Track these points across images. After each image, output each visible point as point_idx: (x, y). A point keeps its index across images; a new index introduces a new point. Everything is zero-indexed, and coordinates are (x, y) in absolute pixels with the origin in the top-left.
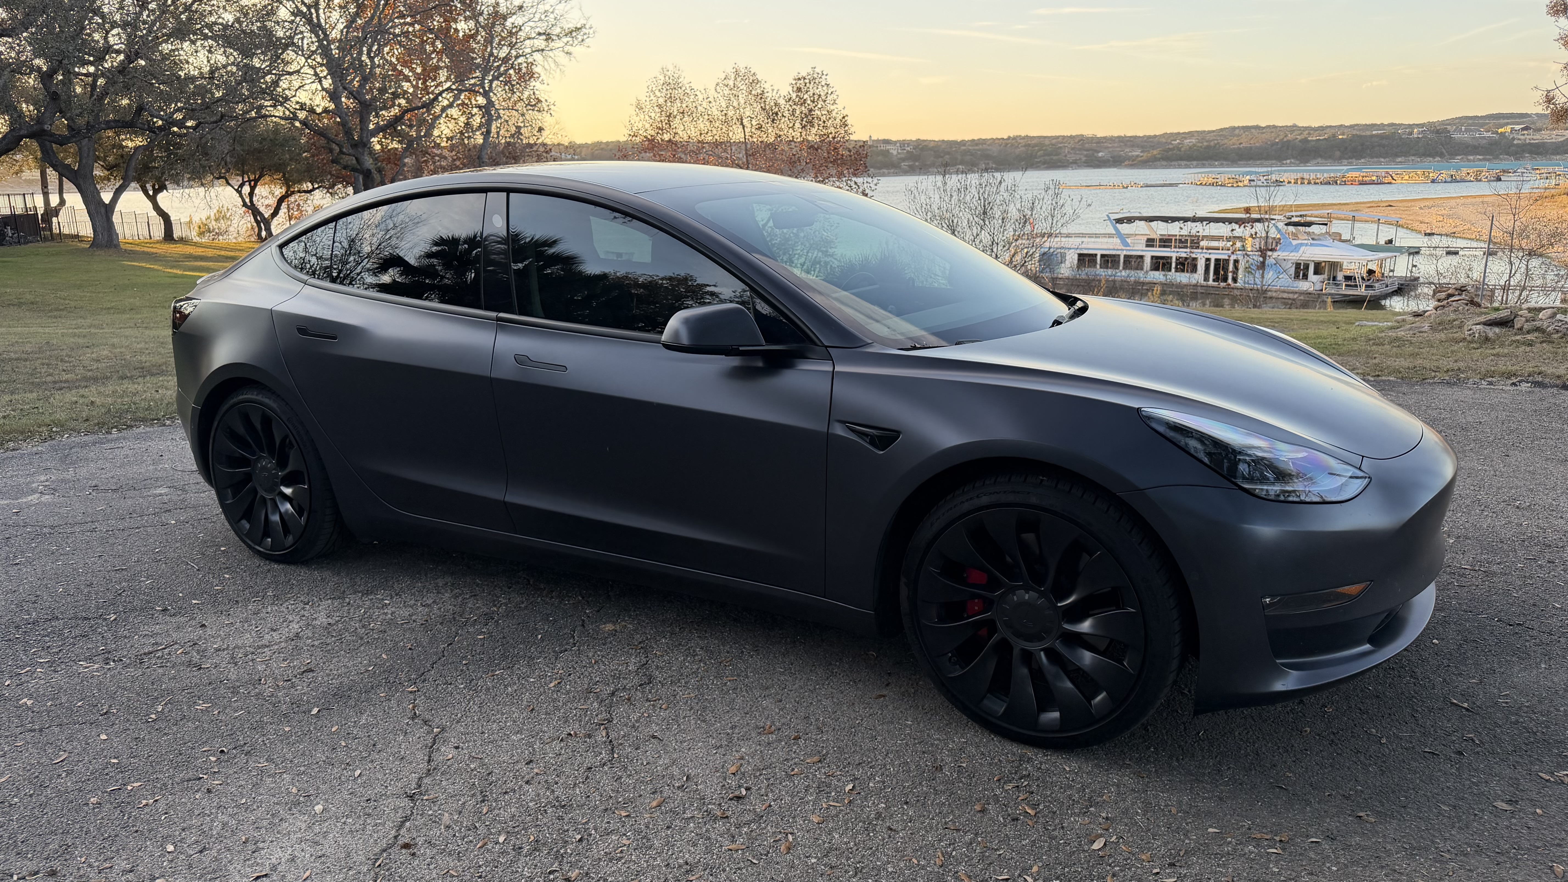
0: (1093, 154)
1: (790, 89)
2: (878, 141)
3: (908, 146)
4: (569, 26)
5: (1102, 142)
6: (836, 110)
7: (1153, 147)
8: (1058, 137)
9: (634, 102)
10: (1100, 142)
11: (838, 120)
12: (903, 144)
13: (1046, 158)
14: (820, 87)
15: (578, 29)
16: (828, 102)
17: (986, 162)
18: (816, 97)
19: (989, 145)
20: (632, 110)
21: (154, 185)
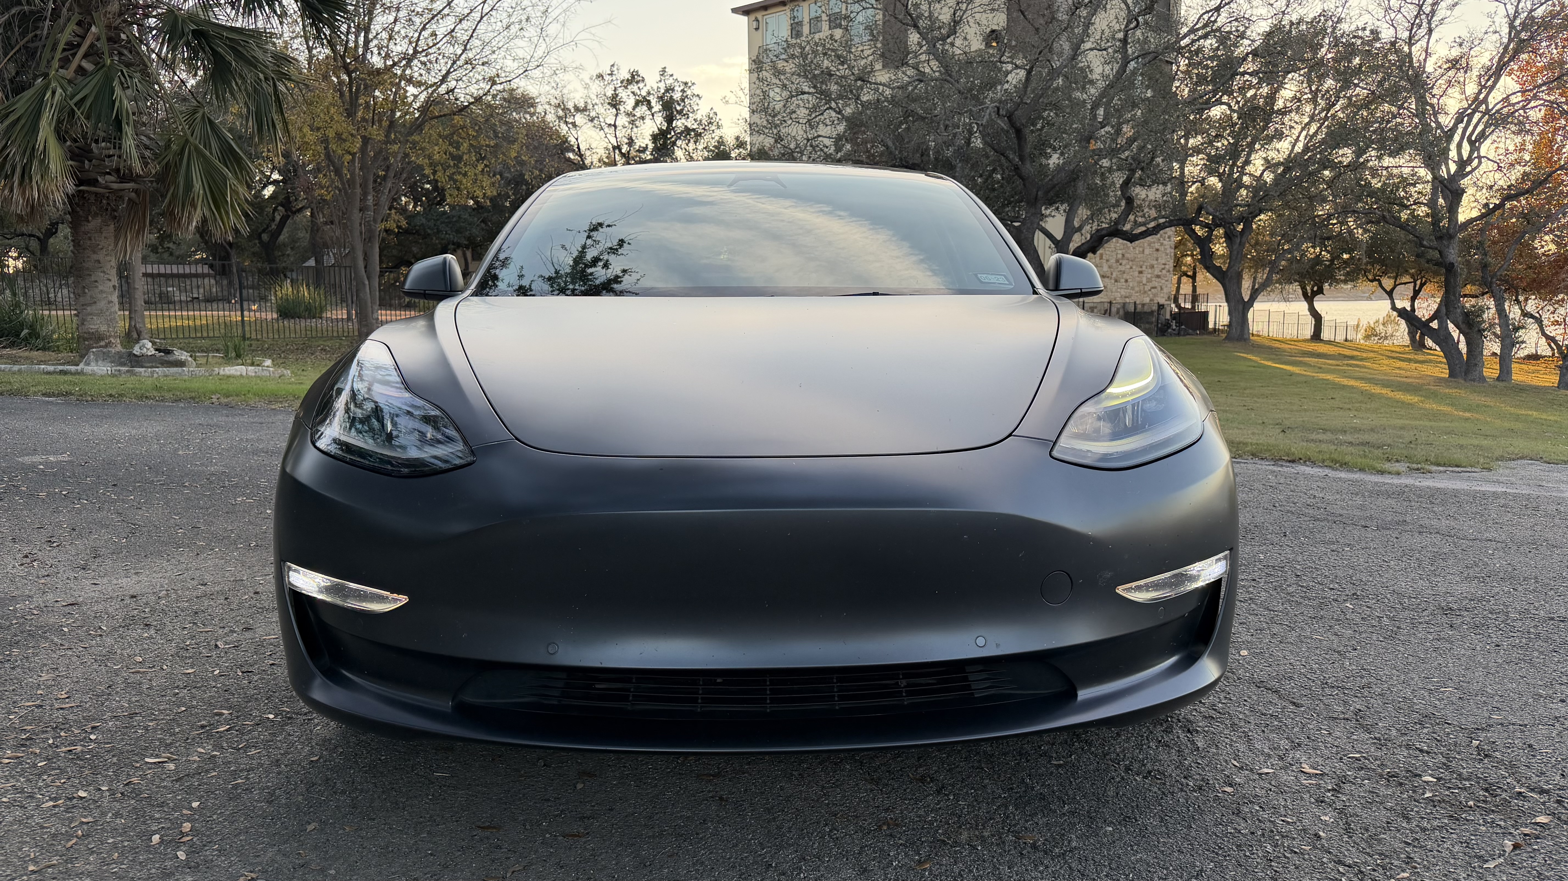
21: (1313, 287)
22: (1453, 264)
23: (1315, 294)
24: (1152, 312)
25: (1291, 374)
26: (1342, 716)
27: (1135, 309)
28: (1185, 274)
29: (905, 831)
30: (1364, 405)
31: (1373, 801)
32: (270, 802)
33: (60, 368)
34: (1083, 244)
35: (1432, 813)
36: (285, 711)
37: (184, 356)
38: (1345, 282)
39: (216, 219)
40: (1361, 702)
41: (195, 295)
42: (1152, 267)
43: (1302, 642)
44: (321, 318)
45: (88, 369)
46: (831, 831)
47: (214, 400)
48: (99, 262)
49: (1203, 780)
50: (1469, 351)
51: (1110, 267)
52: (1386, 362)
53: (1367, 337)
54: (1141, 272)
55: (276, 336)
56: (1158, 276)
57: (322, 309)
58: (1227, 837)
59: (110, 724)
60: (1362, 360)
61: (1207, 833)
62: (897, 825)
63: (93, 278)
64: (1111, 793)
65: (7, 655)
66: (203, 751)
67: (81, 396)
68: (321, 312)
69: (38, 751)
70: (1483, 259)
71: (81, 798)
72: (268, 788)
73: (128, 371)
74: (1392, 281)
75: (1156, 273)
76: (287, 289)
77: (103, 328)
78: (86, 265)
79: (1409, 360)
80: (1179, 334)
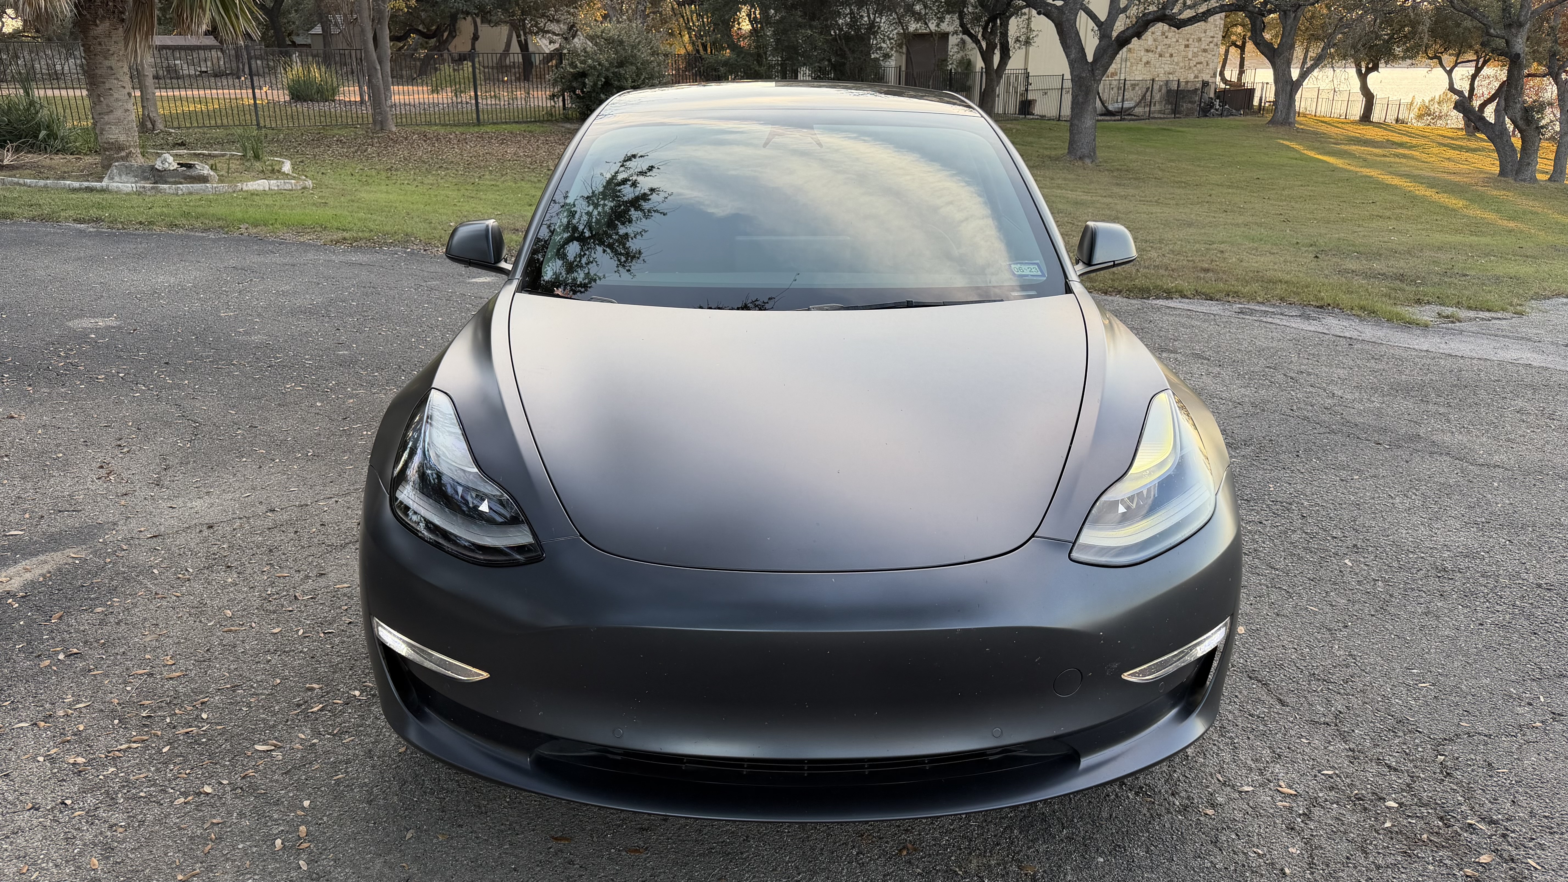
21: (1368, 64)
22: (1519, 55)
23: (1369, 71)
24: (1196, 90)
25: (1334, 169)
26: (1322, 719)
27: (1178, 87)
28: (1234, 44)
29: (922, 857)
30: (1405, 212)
31: (1338, 831)
32: (370, 803)
33: (86, 184)
34: (1128, 29)
35: (1388, 847)
36: (369, 686)
37: (206, 170)
38: (1404, 58)
39: (226, 23)
40: (1342, 701)
41: (204, 69)
42: (1200, 40)
43: (1298, 614)
44: (334, 101)
45: (114, 185)
46: (857, 854)
47: (243, 230)
48: (111, 68)
49: (1188, 798)
50: (1523, 148)
51: (1155, 40)
52: (1435, 150)
53: (1420, 117)
54: (1187, 46)
55: (291, 125)
56: (1205, 51)
57: (334, 91)
58: (1203, 872)
59: (217, 698)
60: (1411, 147)
61: (1186, 867)
62: (915, 850)
63: (107, 86)
64: (1105, 815)
65: (110, 606)
66: (303, 737)
67: (112, 222)
68: (334, 94)
69: (159, 733)
70: (1552, 47)
71: (208, 794)
72: (366, 784)
73: (153, 188)
74: (1453, 58)
75: (1203, 47)
76: (296, 70)
77: (122, 138)
78: (99, 72)
79: (1460, 148)
80: (1221, 115)
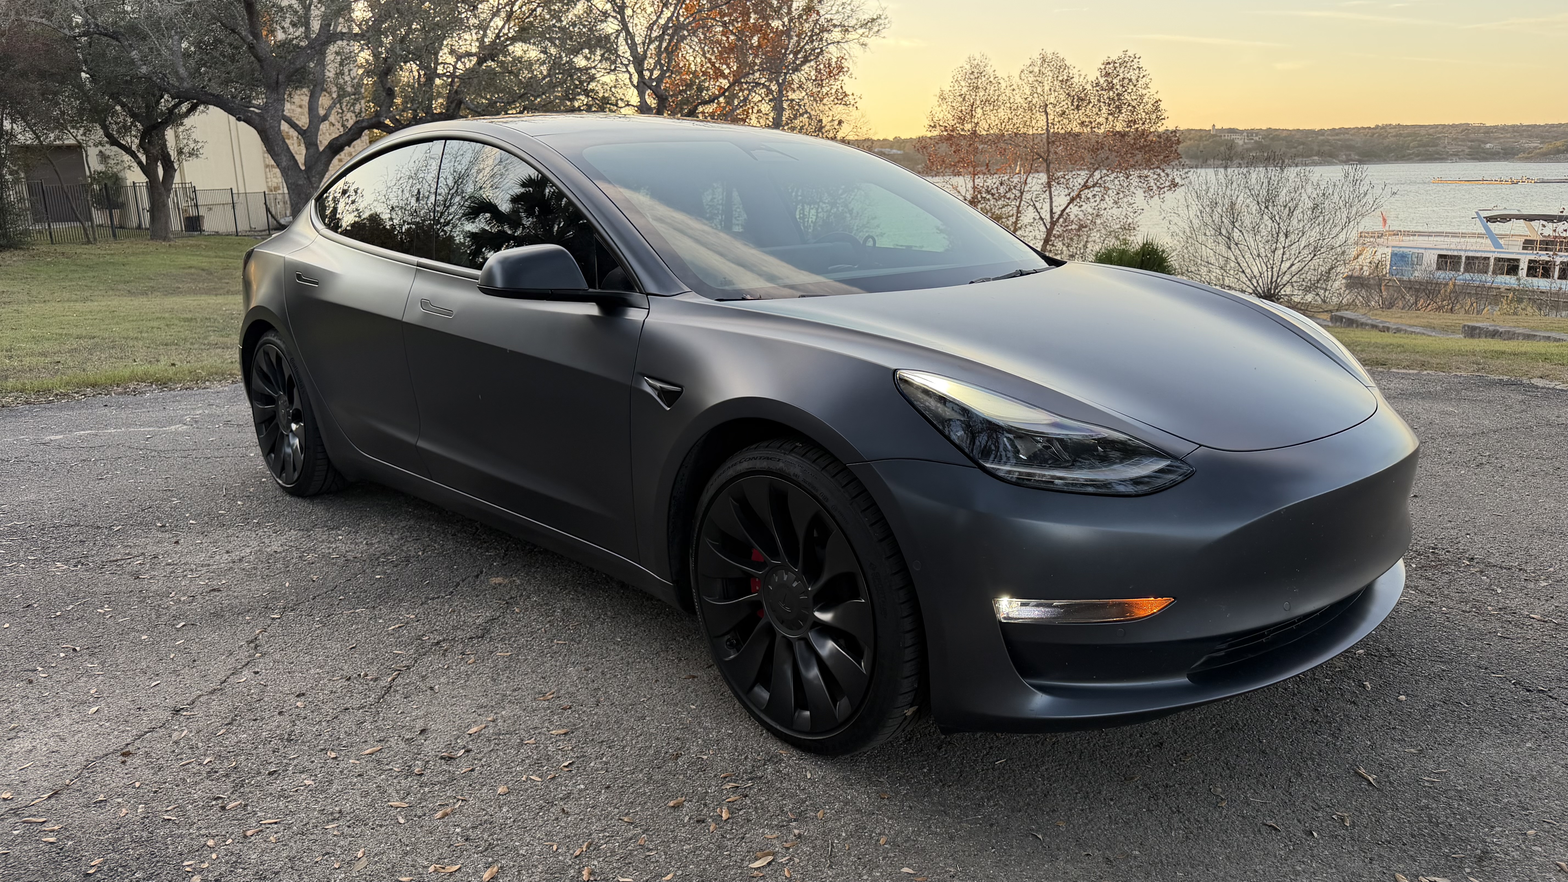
0: (1480, 145)
1: (1098, 74)
2: (1222, 130)
3: (1256, 136)
4: (864, 17)
5: (1492, 132)
6: (1148, 94)
7: (1556, 138)
8: (1437, 126)
9: (938, 93)
10: (1489, 132)
11: (1150, 105)
12: (1251, 133)
13: (1421, 149)
14: (1131, 70)
15: (873, 20)
16: (1139, 85)
17: (1348, 153)
18: (1126, 81)
19: (1352, 135)
20: (935, 101)
34: (335, 139)
